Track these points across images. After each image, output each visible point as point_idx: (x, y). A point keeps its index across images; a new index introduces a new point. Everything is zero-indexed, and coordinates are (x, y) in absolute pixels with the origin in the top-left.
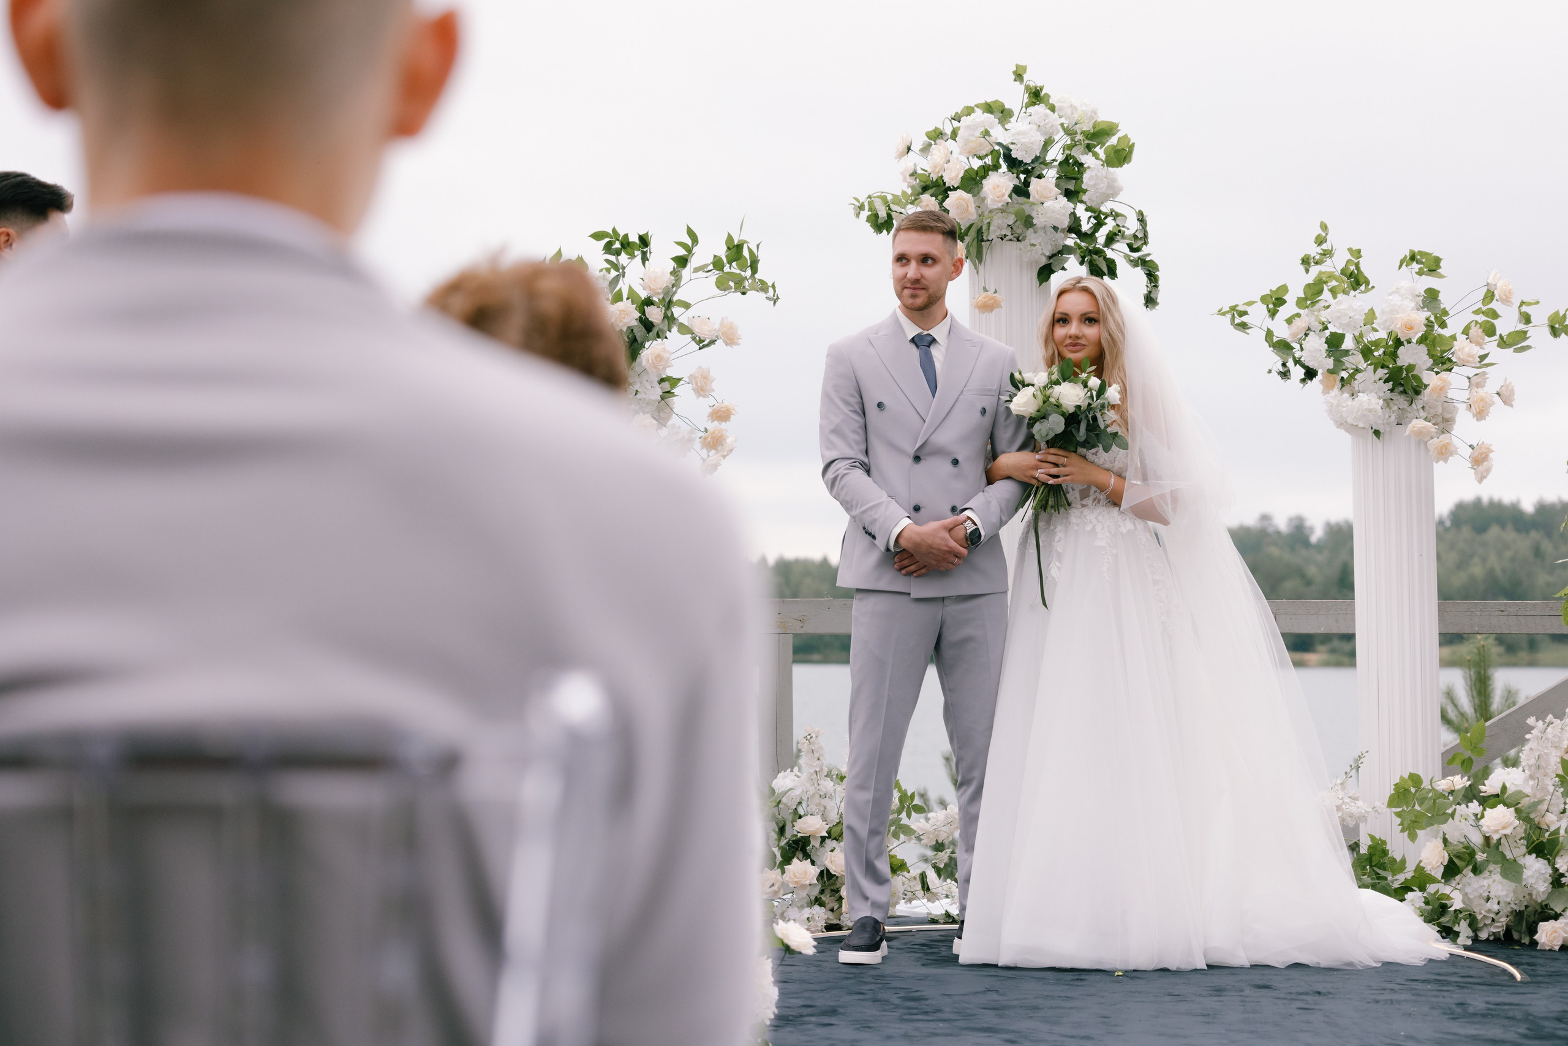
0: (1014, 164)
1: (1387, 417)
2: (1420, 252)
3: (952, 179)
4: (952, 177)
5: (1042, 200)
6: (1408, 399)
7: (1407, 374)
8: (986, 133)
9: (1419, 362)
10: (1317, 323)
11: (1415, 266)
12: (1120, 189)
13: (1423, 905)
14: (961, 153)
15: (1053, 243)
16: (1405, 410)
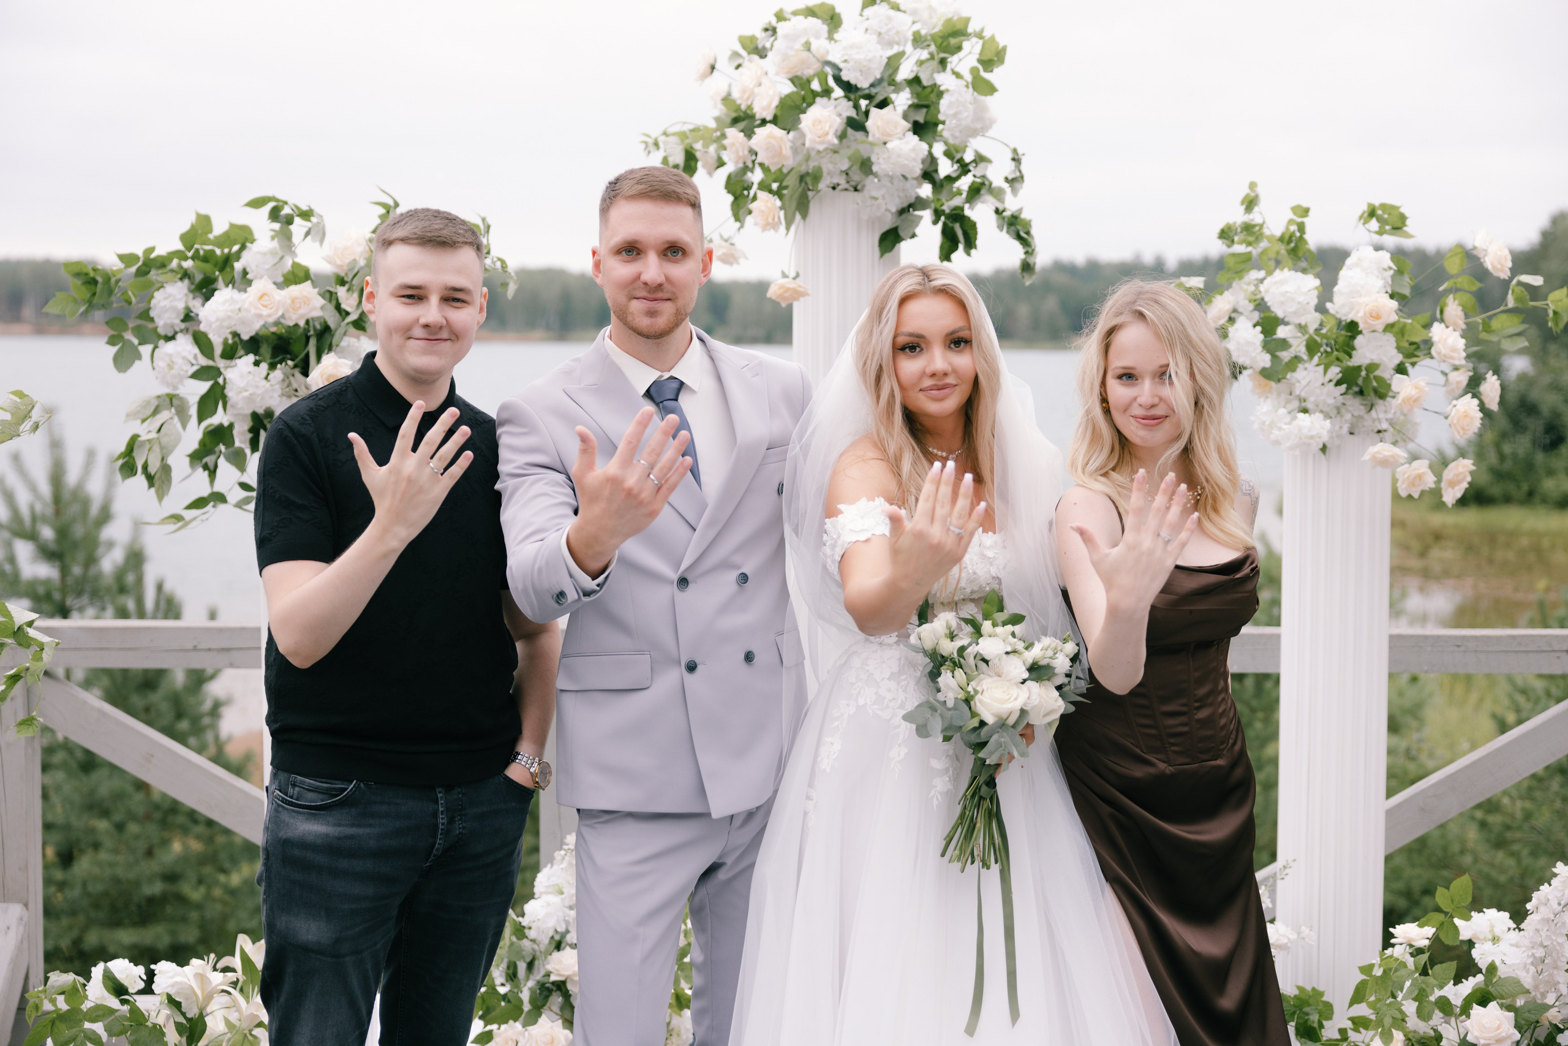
0: (849, 88)
1: (1337, 428)
2: (1384, 206)
3: (764, 109)
4: (764, 107)
5: (885, 139)
6: (1365, 402)
7: (1367, 375)
8: (808, 46)
9: (1385, 359)
10: (1247, 302)
11: (1374, 224)
12: (992, 122)
14: (777, 74)
15: (901, 194)
16: (1360, 417)
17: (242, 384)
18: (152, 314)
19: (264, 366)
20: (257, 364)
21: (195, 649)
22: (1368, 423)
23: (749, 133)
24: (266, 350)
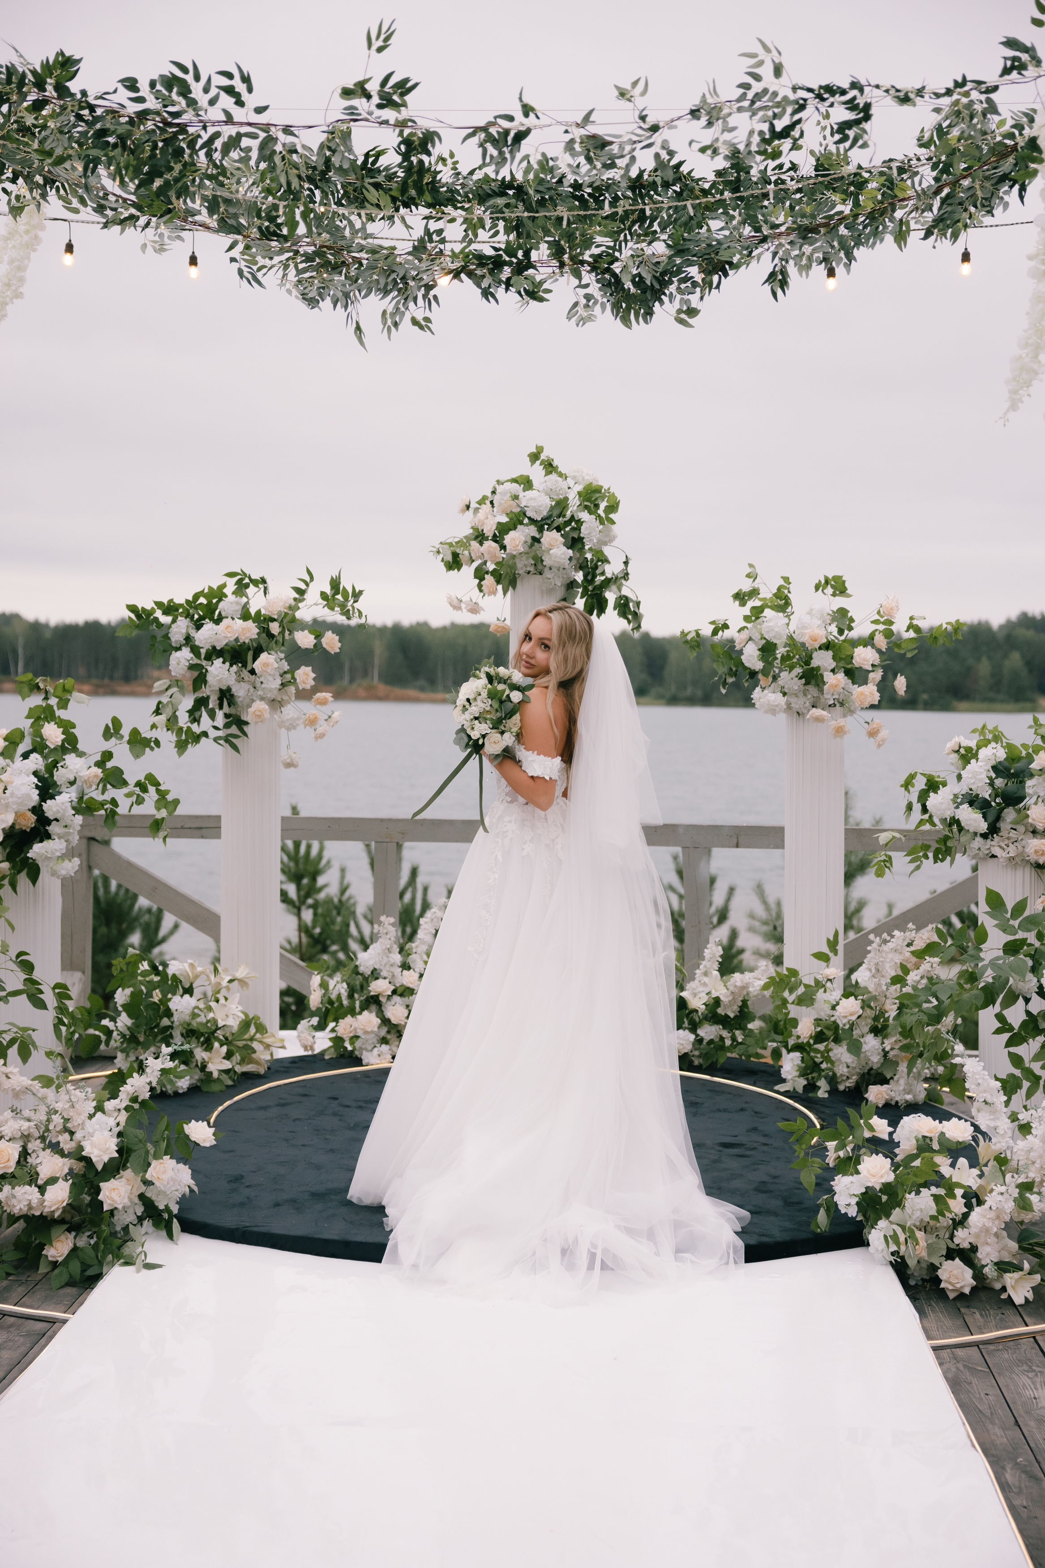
0: (532, 520)
1: (804, 702)
2: (833, 578)
3: (488, 532)
4: (489, 529)
5: (550, 548)
7: (817, 673)
8: (516, 497)
9: (825, 665)
10: (758, 633)
12: (615, 538)
13: (800, 1063)
14: (498, 511)
16: (818, 697)
17: (216, 673)
18: (170, 635)
19: (228, 664)
20: (224, 663)
21: (182, 828)
22: (823, 700)
23: (481, 544)
24: (228, 656)
